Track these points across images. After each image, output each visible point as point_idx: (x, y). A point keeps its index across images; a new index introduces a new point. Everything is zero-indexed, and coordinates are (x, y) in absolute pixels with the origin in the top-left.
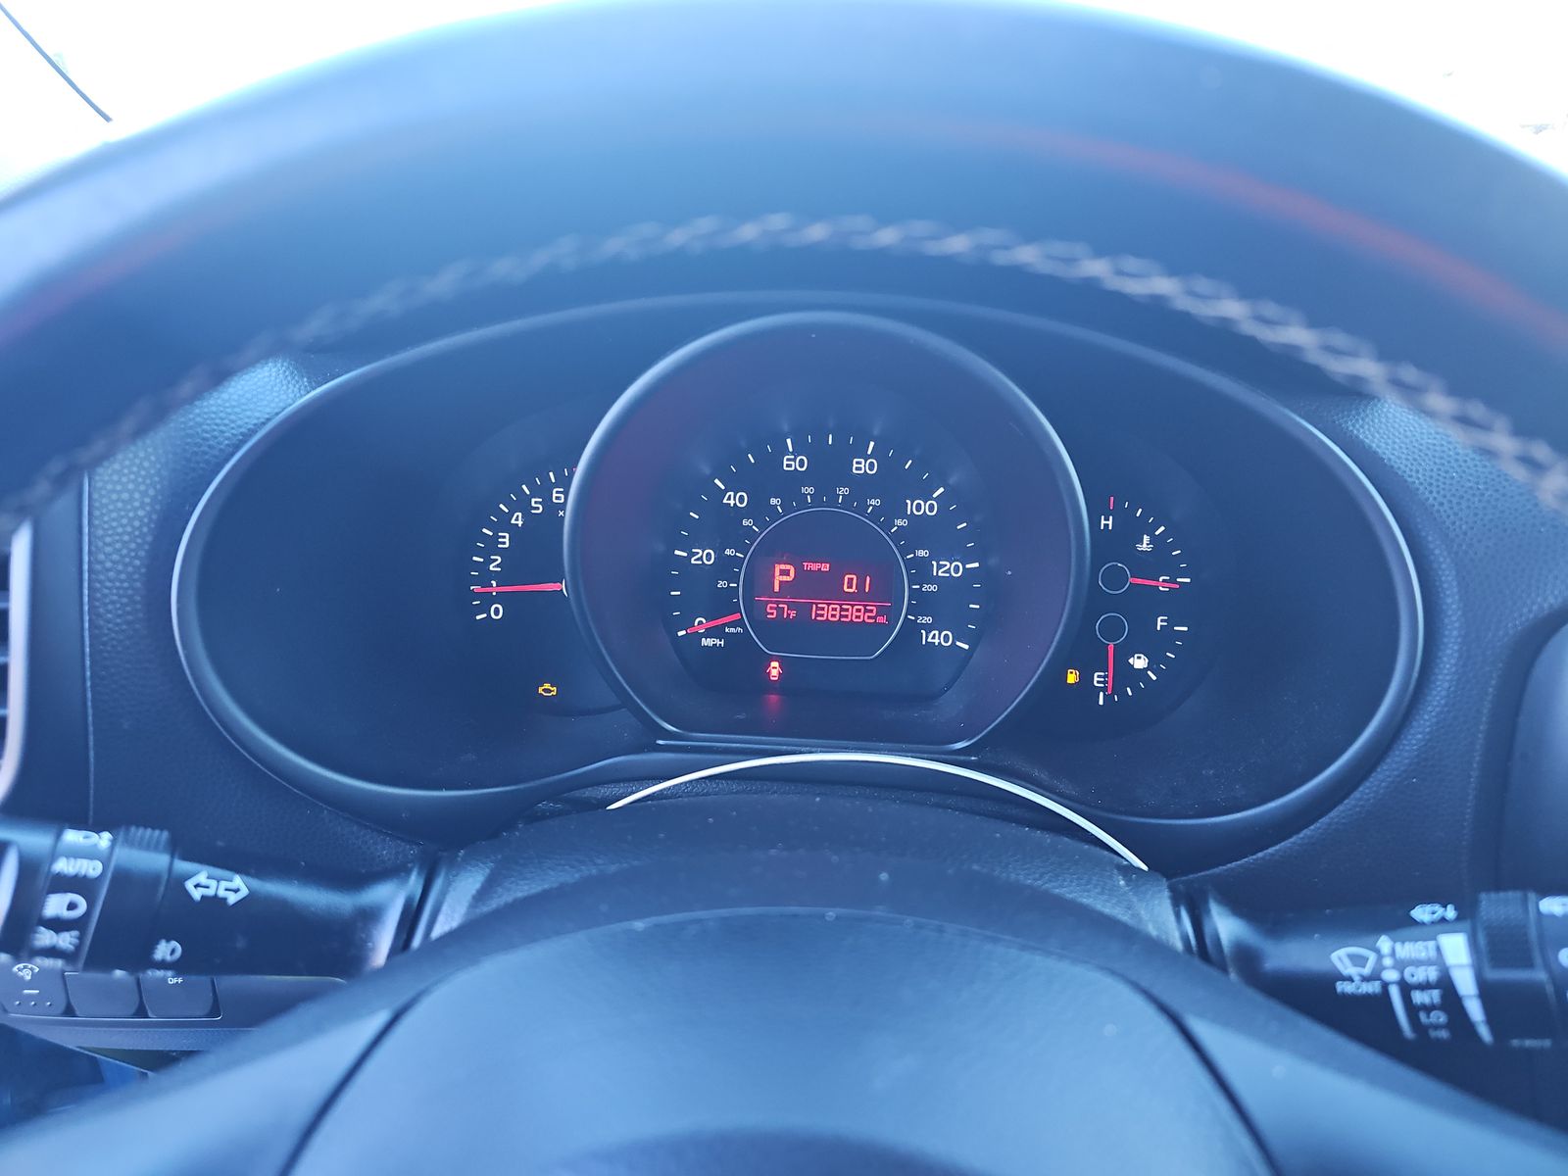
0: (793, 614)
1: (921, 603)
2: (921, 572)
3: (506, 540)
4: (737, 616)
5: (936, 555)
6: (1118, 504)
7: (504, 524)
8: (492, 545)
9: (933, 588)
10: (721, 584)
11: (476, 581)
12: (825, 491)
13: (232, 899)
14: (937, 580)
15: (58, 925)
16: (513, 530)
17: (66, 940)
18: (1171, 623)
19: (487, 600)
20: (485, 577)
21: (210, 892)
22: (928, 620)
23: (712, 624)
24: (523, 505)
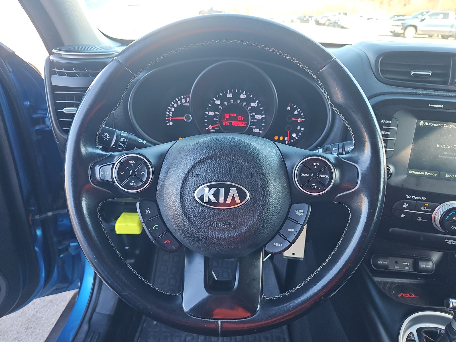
0: (229, 124)
1: (253, 124)
2: (253, 117)
3: (173, 109)
4: (218, 125)
5: (256, 114)
6: (291, 105)
7: (173, 106)
8: (170, 110)
9: (256, 121)
10: (215, 119)
11: (167, 117)
12: (235, 101)
13: (144, 143)
14: (256, 119)
15: (122, 142)
16: (174, 107)
17: (123, 145)
18: (301, 128)
19: (169, 121)
20: (169, 116)
21: (142, 142)
22: (254, 127)
23: (213, 126)
24: (177, 102)
